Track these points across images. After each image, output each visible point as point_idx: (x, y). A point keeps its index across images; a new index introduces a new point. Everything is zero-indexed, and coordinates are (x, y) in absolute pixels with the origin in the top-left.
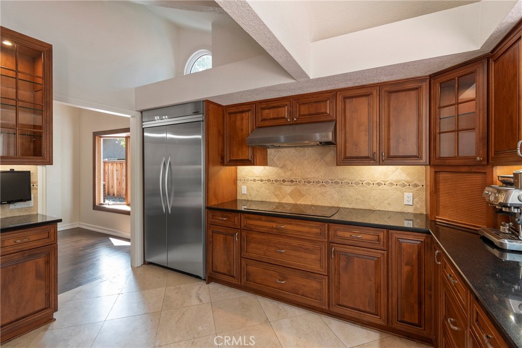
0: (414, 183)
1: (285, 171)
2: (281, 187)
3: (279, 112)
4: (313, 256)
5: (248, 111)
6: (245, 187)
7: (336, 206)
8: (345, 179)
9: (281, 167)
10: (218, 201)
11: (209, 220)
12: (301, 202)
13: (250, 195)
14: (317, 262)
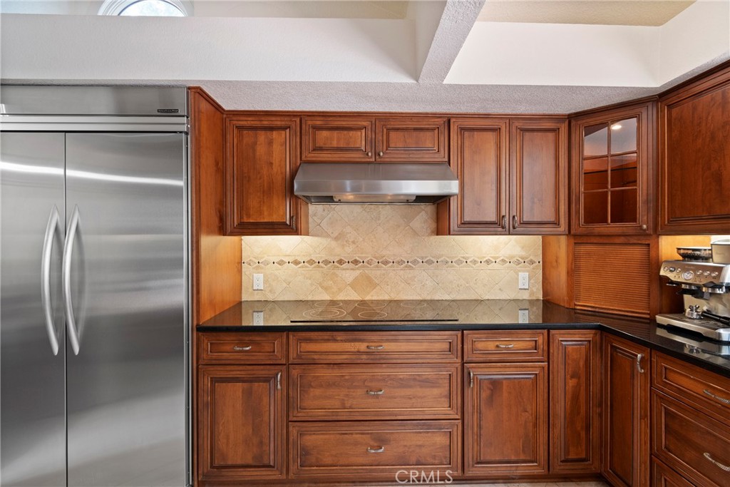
0: (529, 259)
1: (343, 246)
2: (334, 274)
3: (351, 138)
4: (436, 391)
5: (284, 128)
6: (261, 276)
7: (429, 298)
8: (442, 256)
9: (335, 238)
10: (215, 311)
11: (204, 355)
12: (372, 296)
13: (270, 291)
14: (443, 399)
